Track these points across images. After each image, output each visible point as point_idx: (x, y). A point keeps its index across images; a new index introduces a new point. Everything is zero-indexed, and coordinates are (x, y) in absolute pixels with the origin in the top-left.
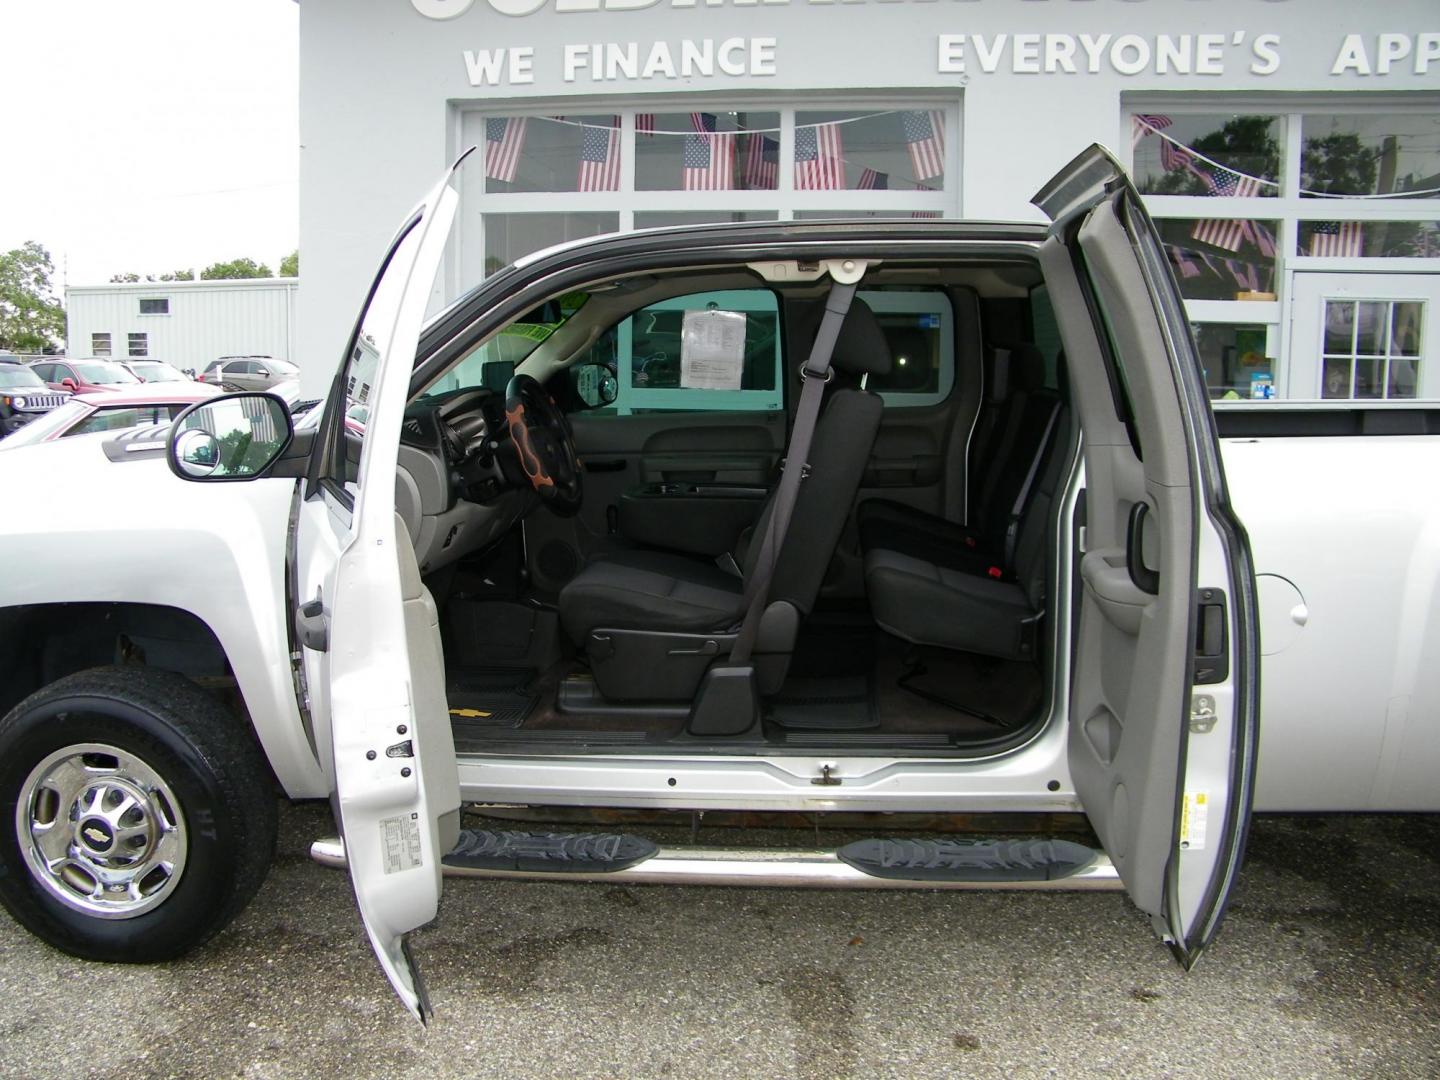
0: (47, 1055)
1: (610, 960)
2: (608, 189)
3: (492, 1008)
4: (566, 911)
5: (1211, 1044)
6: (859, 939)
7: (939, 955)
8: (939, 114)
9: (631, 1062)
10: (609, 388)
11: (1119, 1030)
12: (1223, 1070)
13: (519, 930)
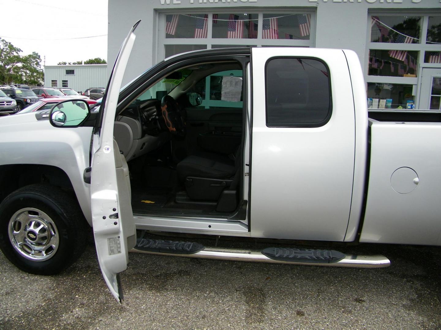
0: (15, 302)
1: (190, 281)
2: (204, 38)
3: (151, 295)
4: (178, 264)
5: (380, 318)
6: (269, 278)
7: (294, 284)
8: (309, 16)
9: (193, 314)
10: (199, 100)
11: (350, 312)
12: (384, 327)
13: (162, 270)
